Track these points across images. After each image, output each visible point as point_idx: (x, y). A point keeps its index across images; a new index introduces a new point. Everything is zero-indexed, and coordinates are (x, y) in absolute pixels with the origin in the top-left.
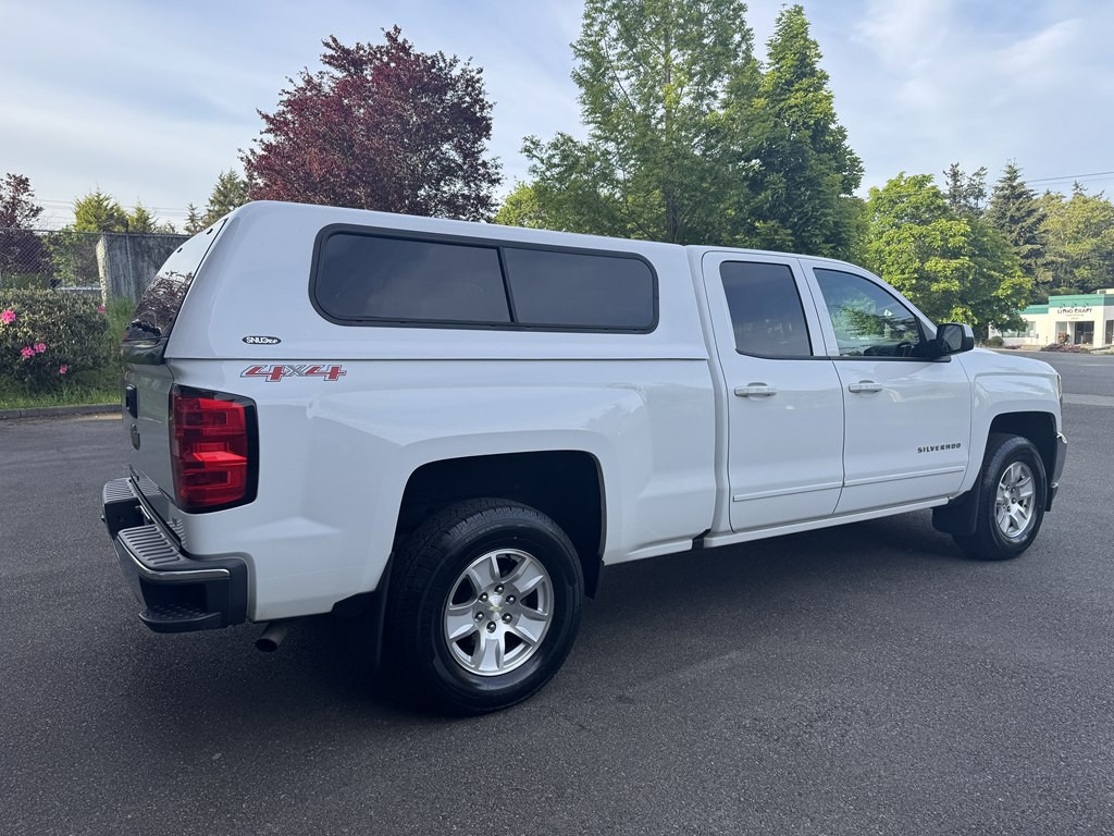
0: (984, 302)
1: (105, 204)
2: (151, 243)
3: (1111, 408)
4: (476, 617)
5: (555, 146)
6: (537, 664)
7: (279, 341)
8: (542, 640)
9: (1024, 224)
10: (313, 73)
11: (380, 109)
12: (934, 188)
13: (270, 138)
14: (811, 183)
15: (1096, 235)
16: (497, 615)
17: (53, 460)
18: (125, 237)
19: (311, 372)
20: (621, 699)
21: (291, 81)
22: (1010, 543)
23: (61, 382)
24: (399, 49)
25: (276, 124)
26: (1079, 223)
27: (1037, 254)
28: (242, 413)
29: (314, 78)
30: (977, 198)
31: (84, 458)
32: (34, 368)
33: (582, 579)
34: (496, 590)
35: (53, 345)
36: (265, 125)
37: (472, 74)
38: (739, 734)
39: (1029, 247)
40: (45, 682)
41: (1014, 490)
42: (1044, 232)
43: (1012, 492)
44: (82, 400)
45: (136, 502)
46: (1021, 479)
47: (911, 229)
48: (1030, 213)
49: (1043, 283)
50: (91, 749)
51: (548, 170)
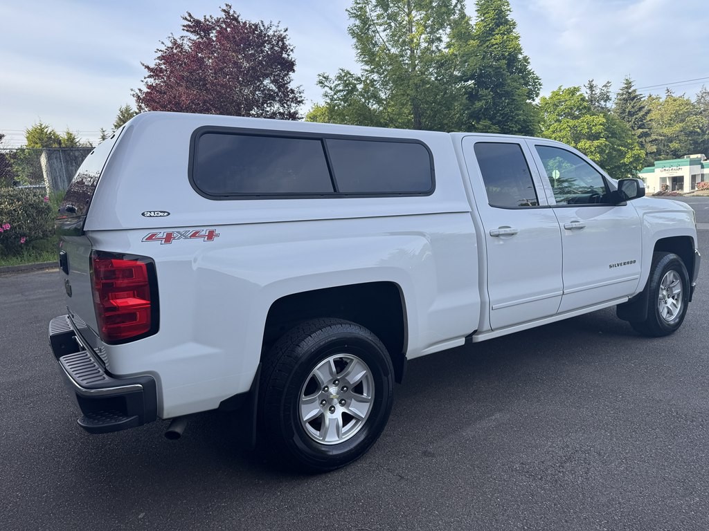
0: (616, 167)
1: (45, 130)
2: (77, 154)
3: (707, 231)
4: (321, 403)
5: (339, 78)
6: (364, 433)
7: (169, 214)
8: (368, 416)
9: (637, 116)
10: (177, 37)
11: (223, 59)
12: (581, 95)
13: (151, 81)
14: (508, 94)
15: (683, 121)
16: (336, 401)
17: (19, 301)
18: (59, 151)
19: (194, 235)
20: (425, 453)
21: (163, 43)
22: (669, 325)
23: (22, 248)
24: (232, 19)
25: (155, 72)
26: (672, 114)
27: (646, 135)
28: (145, 269)
29: (178, 40)
30: (605, 101)
31: (40, 299)
32: (4, 240)
33: (393, 371)
34: (334, 383)
35: (15, 225)
36: (147, 73)
37: (282, 32)
38: (513, 476)
39: (641, 130)
40: (16, 464)
41: (669, 289)
42: (650, 121)
43: (667, 291)
44: (37, 260)
45: (72, 333)
46: (673, 282)
47: (568, 122)
48: (641, 109)
49: (651, 153)
50: (50, 515)
51: (335, 94)
